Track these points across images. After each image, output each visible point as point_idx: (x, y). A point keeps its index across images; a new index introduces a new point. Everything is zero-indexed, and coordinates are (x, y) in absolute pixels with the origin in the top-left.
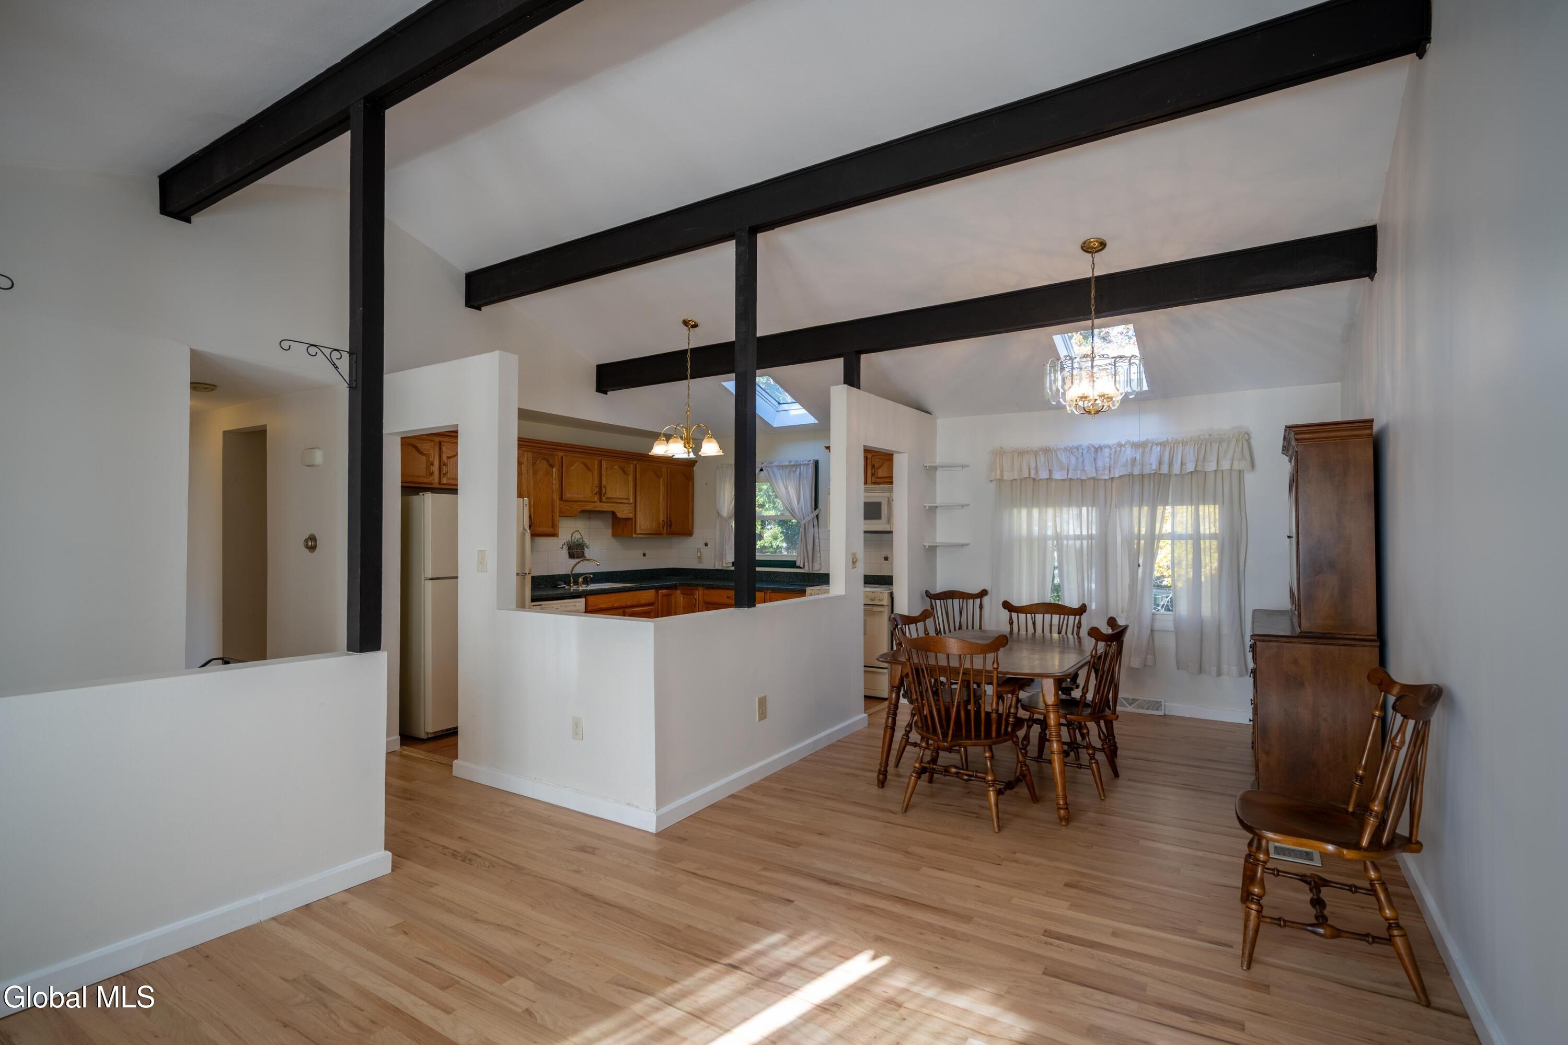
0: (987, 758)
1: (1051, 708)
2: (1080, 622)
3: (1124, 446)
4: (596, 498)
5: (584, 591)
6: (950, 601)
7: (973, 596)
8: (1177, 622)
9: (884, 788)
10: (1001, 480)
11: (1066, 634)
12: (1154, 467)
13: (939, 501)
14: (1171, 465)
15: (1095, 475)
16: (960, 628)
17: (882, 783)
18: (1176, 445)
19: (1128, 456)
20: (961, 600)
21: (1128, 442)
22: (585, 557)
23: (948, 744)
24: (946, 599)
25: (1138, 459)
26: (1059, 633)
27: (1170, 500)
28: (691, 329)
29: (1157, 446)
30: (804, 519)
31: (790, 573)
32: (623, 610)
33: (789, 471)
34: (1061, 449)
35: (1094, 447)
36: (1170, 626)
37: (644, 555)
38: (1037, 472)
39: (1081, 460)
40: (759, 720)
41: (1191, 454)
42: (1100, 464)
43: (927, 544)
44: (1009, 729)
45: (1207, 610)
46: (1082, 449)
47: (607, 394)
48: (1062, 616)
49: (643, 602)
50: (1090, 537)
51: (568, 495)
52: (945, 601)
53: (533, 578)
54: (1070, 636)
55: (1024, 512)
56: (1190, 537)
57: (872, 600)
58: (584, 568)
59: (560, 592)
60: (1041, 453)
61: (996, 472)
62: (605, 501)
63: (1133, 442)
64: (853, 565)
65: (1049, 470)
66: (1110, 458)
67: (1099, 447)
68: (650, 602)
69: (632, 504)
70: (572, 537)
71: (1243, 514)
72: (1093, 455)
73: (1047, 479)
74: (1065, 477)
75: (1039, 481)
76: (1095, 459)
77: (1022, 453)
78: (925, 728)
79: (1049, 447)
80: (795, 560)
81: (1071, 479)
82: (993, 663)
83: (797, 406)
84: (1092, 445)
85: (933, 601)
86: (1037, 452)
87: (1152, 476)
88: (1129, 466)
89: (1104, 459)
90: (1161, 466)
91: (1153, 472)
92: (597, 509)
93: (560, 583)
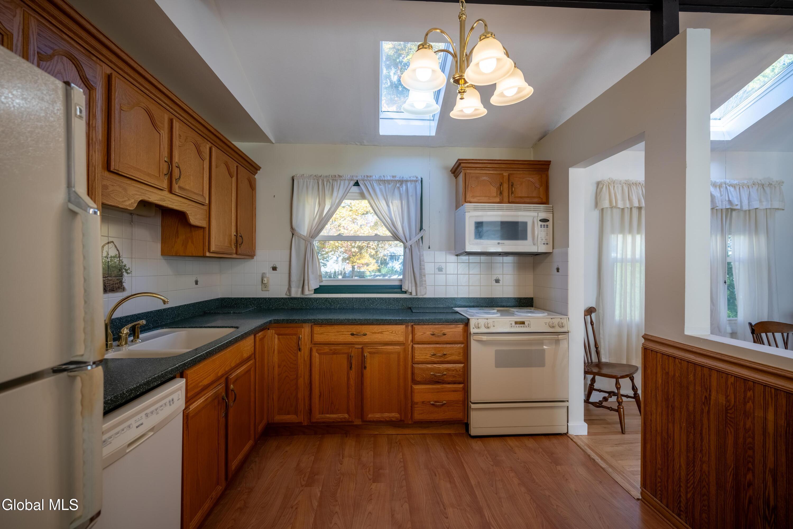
4: (165, 184)
10: (614, 208)
30: (410, 240)
31: (390, 299)
32: (225, 378)
33: (394, 187)
37: (197, 283)
49: (245, 355)
51: (121, 163)
57: (552, 327)
62: (176, 191)
69: (206, 206)
92: (164, 203)
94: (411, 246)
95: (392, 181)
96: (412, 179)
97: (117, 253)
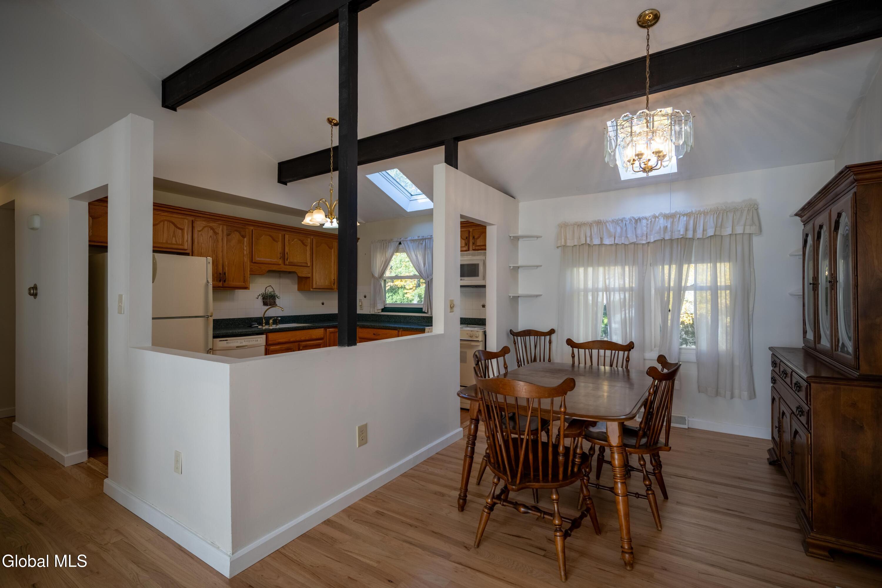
0: (554, 500)
1: (615, 449)
2: (628, 357)
3: (658, 217)
4: (280, 262)
5: (266, 330)
6: (527, 338)
7: (544, 334)
8: (698, 354)
9: (464, 511)
10: (565, 246)
11: (617, 367)
12: (682, 233)
13: (521, 262)
14: (695, 231)
15: (636, 241)
16: (535, 360)
17: (462, 508)
18: (699, 215)
19: (661, 225)
20: (536, 337)
21: (661, 214)
22: (276, 305)
23: (516, 487)
24: (525, 336)
25: (669, 226)
26: (611, 366)
27: (693, 259)
28: (333, 127)
29: (684, 216)
30: (428, 278)
31: (419, 316)
32: (298, 343)
33: (418, 243)
34: (610, 221)
35: (634, 219)
36: (693, 358)
37: (323, 304)
38: (591, 239)
39: (625, 229)
40: (359, 446)
41: (711, 222)
42: (639, 232)
43: (511, 295)
44: (576, 470)
45: (723, 345)
46: (625, 221)
47: (287, 185)
48: (613, 352)
49: (314, 337)
50: (631, 289)
51: (258, 259)
52: (524, 337)
53: (214, 321)
54: (620, 369)
55: (581, 270)
56: (710, 288)
57: (471, 337)
58: (273, 312)
59: (253, 329)
60: (594, 225)
61: (561, 240)
62: (288, 264)
63: (665, 213)
64: (450, 310)
65: (601, 238)
66: (647, 228)
67: (638, 219)
68: (318, 337)
69: (309, 267)
70: (265, 290)
71: (752, 270)
72: (634, 225)
73: (599, 245)
74: (613, 243)
75: (593, 246)
76: (635, 228)
77: (580, 225)
78: (496, 466)
79: (601, 220)
80: (422, 307)
81: (617, 244)
82: (561, 407)
83: (424, 196)
84: (633, 217)
85: (515, 337)
86: (591, 224)
87: (679, 240)
88: (662, 232)
89: (643, 228)
90: (687, 232)
91: (681, 237)
92: (281, 270)
93: (254, 323)
94: (428, 281)
95: (418, 239)
96: (428, 237)
97: (273, 290)
